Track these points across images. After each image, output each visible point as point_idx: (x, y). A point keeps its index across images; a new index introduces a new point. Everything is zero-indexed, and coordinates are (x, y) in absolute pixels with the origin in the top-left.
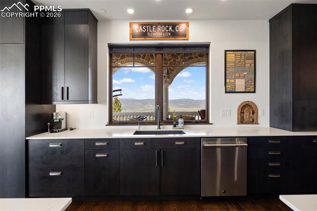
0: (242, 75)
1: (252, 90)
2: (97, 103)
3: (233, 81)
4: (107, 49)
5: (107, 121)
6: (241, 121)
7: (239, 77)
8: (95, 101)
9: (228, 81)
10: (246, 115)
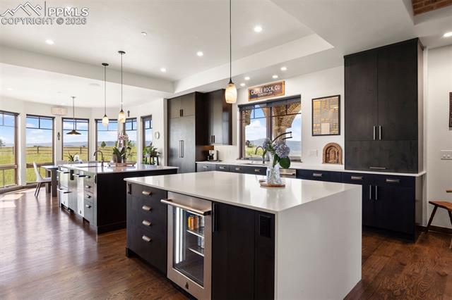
0: (327, 119)
1: (337, 132)
2: (232, 144)
3: (319, 125)
4: (238, 109)
5: (238, 156)
6: (327, 160)
7: (324, 122)
8: (230, 143)
9: (314, 125)
10: (332, 155)
